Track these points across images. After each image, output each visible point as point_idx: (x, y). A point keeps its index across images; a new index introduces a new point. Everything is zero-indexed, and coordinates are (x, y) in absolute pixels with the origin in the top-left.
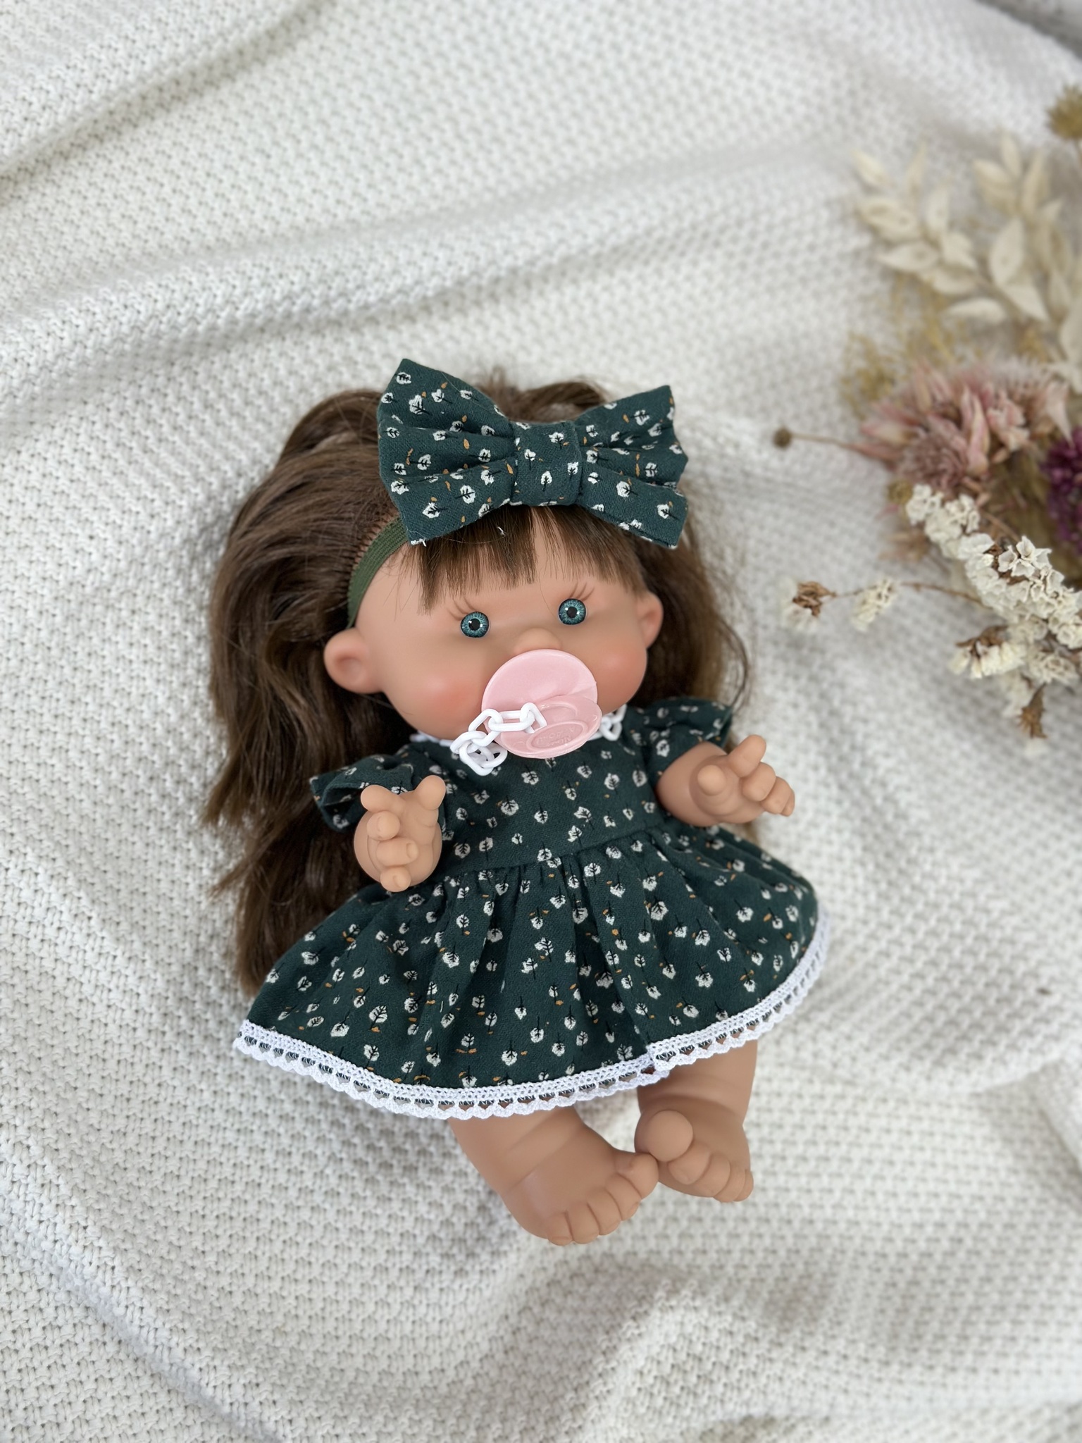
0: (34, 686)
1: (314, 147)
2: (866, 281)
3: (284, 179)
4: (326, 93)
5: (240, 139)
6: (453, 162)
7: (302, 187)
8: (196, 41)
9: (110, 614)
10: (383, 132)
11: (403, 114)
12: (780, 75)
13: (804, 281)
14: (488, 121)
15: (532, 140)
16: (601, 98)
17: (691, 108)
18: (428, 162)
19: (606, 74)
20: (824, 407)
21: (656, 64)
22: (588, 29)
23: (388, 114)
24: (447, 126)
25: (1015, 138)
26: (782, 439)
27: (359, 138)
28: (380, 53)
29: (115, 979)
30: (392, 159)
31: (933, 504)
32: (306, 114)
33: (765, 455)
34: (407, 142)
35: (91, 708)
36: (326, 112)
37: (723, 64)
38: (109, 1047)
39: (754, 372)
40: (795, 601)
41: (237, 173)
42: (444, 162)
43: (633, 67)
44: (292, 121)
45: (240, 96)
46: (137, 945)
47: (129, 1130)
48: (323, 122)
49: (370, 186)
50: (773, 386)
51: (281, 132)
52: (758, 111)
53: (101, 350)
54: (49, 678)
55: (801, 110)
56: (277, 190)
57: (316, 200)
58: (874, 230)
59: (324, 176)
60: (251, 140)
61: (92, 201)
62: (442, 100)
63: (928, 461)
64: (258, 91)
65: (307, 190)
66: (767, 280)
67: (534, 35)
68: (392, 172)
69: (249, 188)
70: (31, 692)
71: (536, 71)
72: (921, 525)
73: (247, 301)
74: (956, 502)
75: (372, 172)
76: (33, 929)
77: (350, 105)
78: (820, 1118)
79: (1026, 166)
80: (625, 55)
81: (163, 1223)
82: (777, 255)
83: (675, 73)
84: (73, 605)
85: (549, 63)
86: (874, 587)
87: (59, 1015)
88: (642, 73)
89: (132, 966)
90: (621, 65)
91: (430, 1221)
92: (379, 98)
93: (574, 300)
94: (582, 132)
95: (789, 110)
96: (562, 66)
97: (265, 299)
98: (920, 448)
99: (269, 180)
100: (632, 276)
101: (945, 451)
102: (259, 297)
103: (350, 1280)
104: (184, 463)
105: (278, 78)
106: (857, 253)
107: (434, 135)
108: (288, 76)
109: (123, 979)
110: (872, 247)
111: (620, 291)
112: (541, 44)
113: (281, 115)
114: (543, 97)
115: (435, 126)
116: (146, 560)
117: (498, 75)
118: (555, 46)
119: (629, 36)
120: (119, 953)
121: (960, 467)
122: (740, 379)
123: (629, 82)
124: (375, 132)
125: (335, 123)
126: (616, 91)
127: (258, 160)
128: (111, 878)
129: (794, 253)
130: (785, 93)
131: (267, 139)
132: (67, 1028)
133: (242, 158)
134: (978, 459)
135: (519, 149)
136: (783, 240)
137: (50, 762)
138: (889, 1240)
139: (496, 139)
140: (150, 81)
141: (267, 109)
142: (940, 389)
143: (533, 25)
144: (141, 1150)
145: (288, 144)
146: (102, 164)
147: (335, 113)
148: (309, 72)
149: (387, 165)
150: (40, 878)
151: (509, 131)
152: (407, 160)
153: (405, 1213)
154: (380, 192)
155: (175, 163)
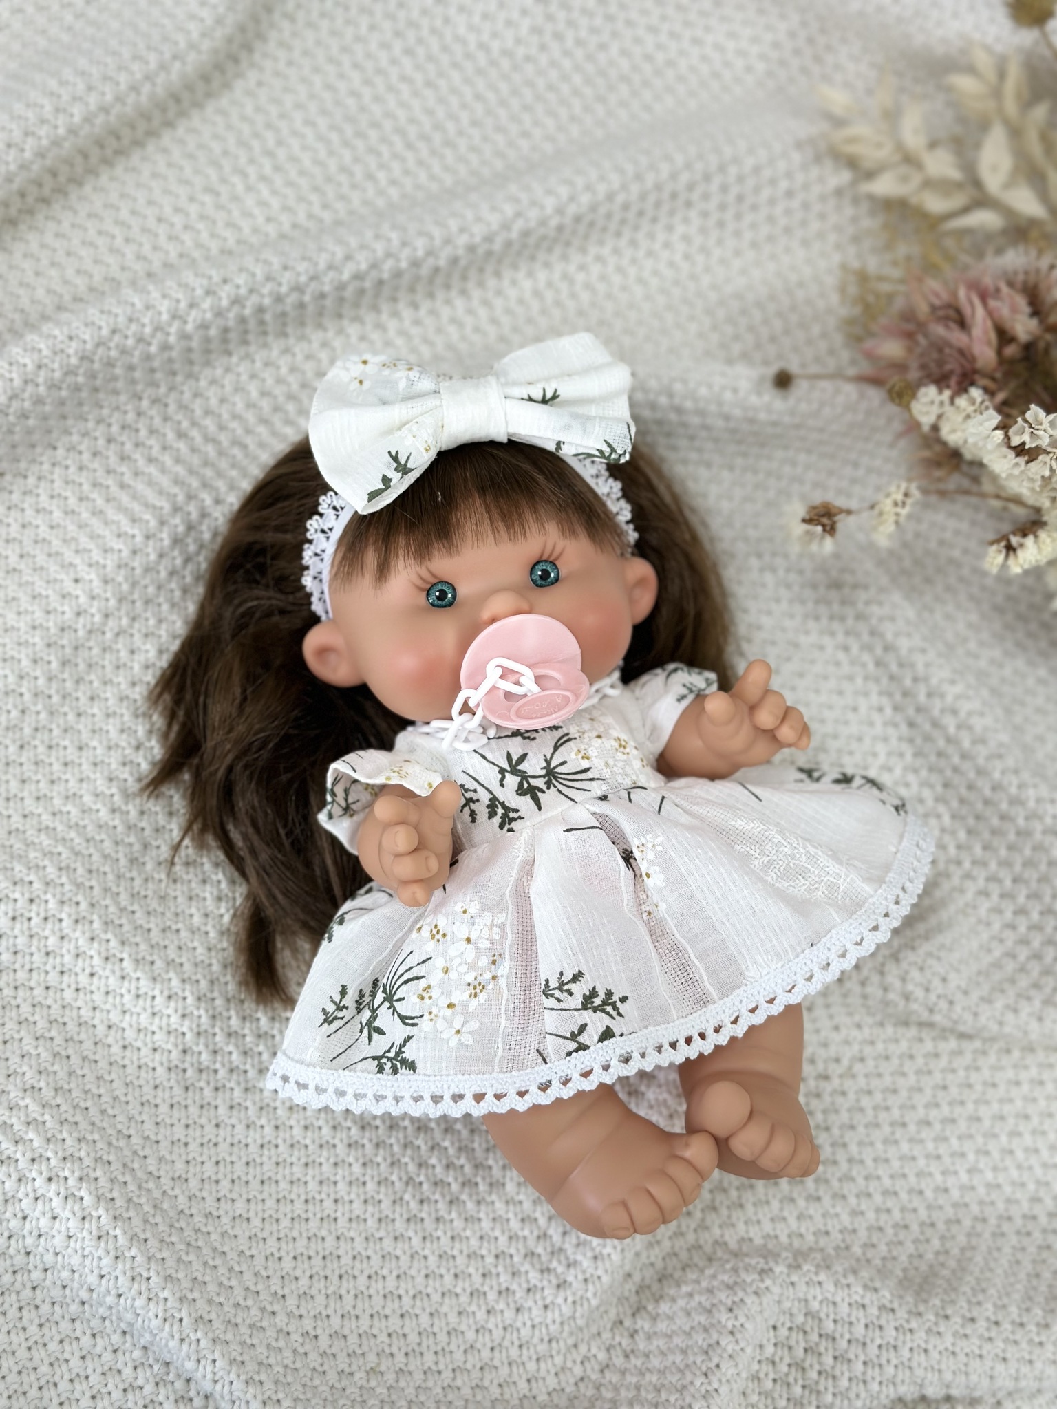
0: (39, 735)
2: (854, 220)
3: (236, 213)
4: (269, 126)
5: (187, 182)
6: (407, 172)
7: (254, 217)
8: (123, 87)
9: (108, 656)
10: (330, 153)
11: (349, 132)
12: (732, 35)
13: (788, 230)
14: (437, 127)
15: (485, 139)
16: (551, 87)
17: (646, 84)
18: (382, 176)
19: (553, 64)
20: (831, 352)
21: (603, 47)
22: (526, 24)
23: (334, 137)
24: (396, 139)
25: (988, 49)
26: (783, 381)
27: (307, 162)
28: (317, 80)
29: (157, 1020)
30: (343, 178)
31: (942, 403)
32: (251, 149)
33: (766, 398)
34: (357, 160)
35: (99, 751)
36: (271, 144)
37: (673, 35)
38: (159, 1091)
39: (751, 329)
40: (804, 521)
41: (188, 215)
42: (397, 172)
43: (579, 54)
44: (237, 158)
46: (175, 983)
47: (190, 1175)
48: (270, 154)
50: (773, 339)
51: (227, 169)
52: (716, 75)
53: (53, 386)
54: (54, 726)
55: (760, 67)
57: (271, 228)
58: (852, 163)
60: (198, 181)
61: (45, 262)
62: (389, 115)
63: (932, 365)
64: (199, 133)
65: (260, 220)
66: (748, 236)
67: (472, 39)
68: (345, 190)
69: (201, 226)
70: (37, 742)
71: (480, 72)
72: (935, 428)
74: (965, 396)
75: (324, 193)
76: (66, 977)
77: (295, 133)
78: (938, 1077)
79: (1002, 75)
80: (570, 43)
81: (237, 1268)
82: (754, 208)
83: (624, 52)
84: (68, 651)
85: (493, 63)
86: (888, 495)
87: (103, 1064)
88: (590, 58)
89: (172, 1004)
90: (567, 53)
91: (525, 1238)
92: (322, 123)
93: (550, 284)
94: (536, 123)
95: (749, 69)
96: (505, 64)
98: (922, 355)
99: (221, 217)
100: (606, 251)
101: (947, 351)
103: (444, 1309)
104: (161, 493)
105: (218, 119)
106: (839, 192)
107: (384, 150)
108: (228, 115)
109: (165, 1020)
110: (854, 183)
111: (596, 269)
112: (482, 46)
114: (491, 96)
115: (384, 140)
116: (136, 596)
117: (442, 83)
118: (495, 45)
119: (571, 23)
120: (157, 992)
121: (968, 366)
122: (737, 338)
123: (578, 68)
124: (322, 154)
126: (565, 78)
127: (207, 199)
128: (140, 917)
129: (772, 202)
130: (741, 53)
132: (113, 1076)
134: (985, 352)
135: (473, 149)
136: (757, 190)
137: (65, 809)
138: (1036, 1200)
139: (448, 143)
140: (82, 133)
142: (937, 295)
143: (471, 28)
144: (205, 1194)
145: (236, 179)
146: (51, 225)
147: (280, 143)
148: (249, 109)
150: (64, 924)
151: (460, 133)
153: (497, 1233)
155: (124, 214)
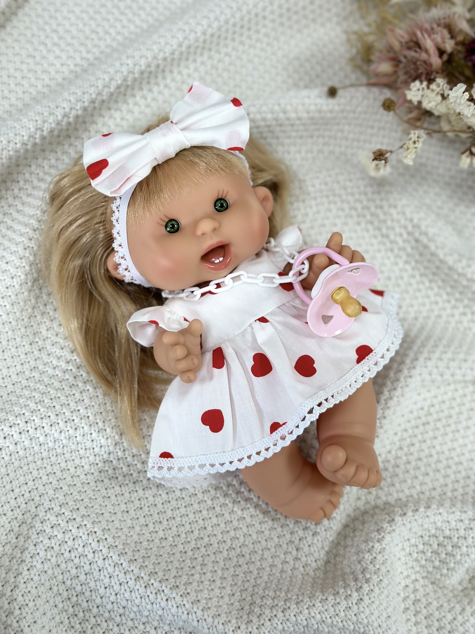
1: (55, 44)
5: (18, 54)
7: (55, 65)
10: (85, 25)
11: (91, 12)
26: (332, 92)
30: (94, 36)
32: (45, 30)
36: (54, 26)
40: (373, 160)
41: (22, 71)
42: (119, 28)
44: (39, 36)
45: (11, 34)
49: (88, 52)
51: (36, 43)
56: (45, 71)
57: (65, 69)
59: (64, 56)
60: (23, 52)
64: (18, 28)
65: (58, 66)
68: (96, 41)
69: (30, 75)
73: (46, 125)
75: (86, 46)
92: (77, 10)
97: (54, 121)
99: (39, 68)
102: (51, 121)
105: (26, 19)
108: (30, 16)
113: (33, 35)
125: (61, 30)
127: (30, 60)
131: (30, 49)
133: (22, 63)
141: (26, 35)
145: (41, 48)
148: (40, 11)
149: (93, 39)
152: (101, 34)
154: (94, 53)
